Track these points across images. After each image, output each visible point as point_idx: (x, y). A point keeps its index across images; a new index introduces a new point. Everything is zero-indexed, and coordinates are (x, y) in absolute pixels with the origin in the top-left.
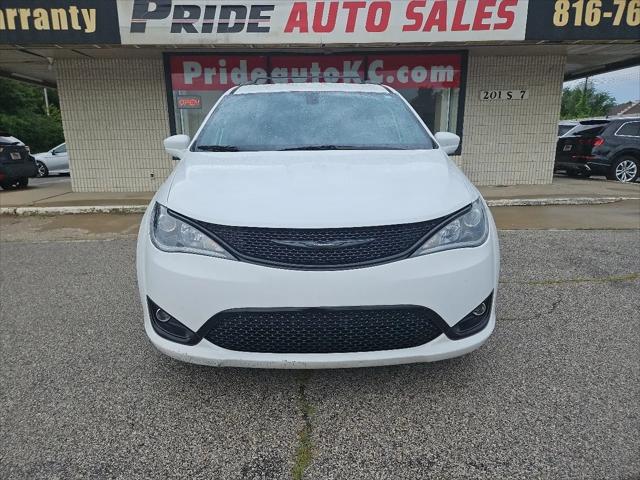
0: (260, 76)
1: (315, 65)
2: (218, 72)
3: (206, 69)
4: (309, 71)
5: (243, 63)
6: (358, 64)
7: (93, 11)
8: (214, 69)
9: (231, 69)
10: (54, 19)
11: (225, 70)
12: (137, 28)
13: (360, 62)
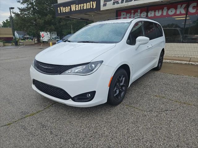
0: (144, 14)
1: (165, 8)
2: (131, 15)
3: (127, 14)
4: (162, 11)
5: (139, 11)
6: (184, 6)
7: (95, 2)
8: (130, 14)
9: (135, 13)
10: (87, 6)
11: (133, 14)
12: (105, 5)
13: (186, 5)
